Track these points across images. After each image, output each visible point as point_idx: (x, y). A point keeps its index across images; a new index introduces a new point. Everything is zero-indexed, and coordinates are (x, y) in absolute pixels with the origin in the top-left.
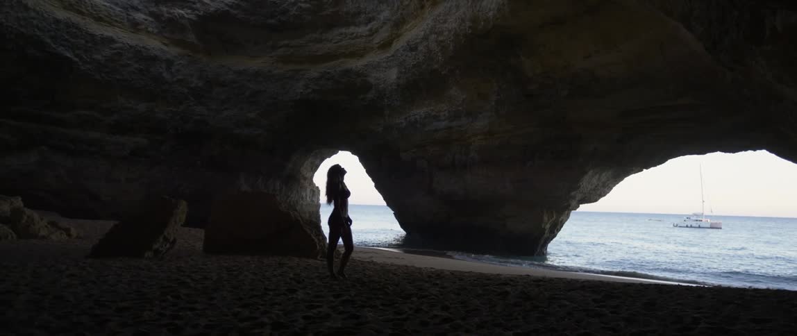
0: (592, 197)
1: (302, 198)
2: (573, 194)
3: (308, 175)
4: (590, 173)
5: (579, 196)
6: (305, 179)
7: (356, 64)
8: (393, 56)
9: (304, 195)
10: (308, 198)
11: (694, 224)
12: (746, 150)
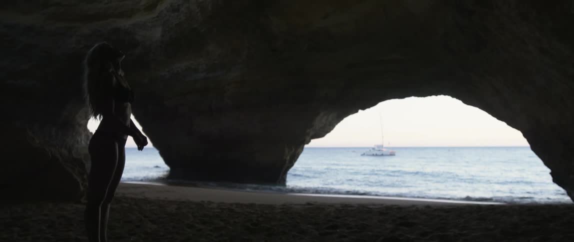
0: (320, 134)
1: (78, 142)
2: (308, 131)
3: (83, 122)
4: (322, 114)
5: (312, 133)
6: (80, 125)
7: (125, 24)
8: (157, 17)
9: (79, 139)
10: (83, 142)
11: (378, 153)
12: (431, 95)
